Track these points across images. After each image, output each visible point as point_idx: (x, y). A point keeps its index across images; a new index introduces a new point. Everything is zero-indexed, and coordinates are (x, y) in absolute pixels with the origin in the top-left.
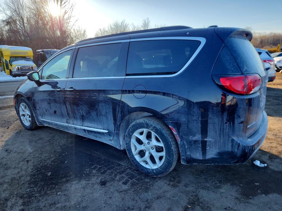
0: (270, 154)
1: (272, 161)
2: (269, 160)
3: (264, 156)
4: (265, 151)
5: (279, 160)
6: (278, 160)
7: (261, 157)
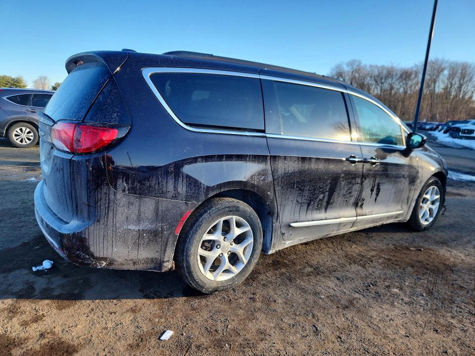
0: (35, 296)
1: (27, 283)
2: (32, 282)
3: (44, 286)
4: (47, 298)
5: (14, 291)
6: (16, 289)
7: (49, 283)
